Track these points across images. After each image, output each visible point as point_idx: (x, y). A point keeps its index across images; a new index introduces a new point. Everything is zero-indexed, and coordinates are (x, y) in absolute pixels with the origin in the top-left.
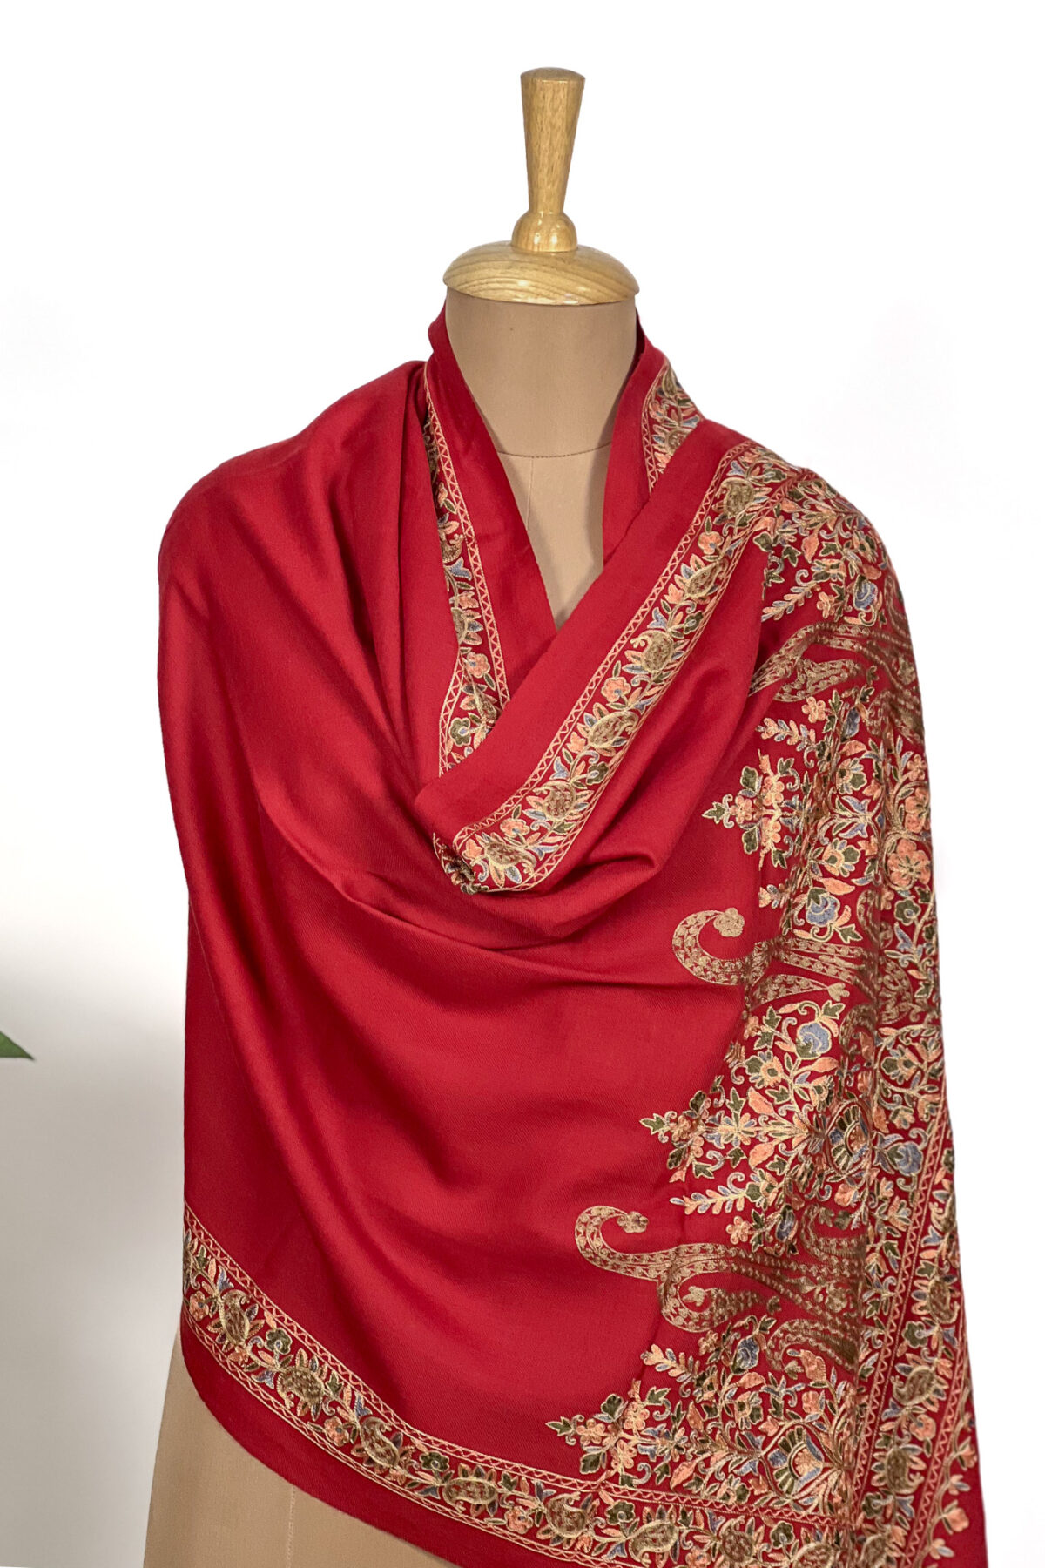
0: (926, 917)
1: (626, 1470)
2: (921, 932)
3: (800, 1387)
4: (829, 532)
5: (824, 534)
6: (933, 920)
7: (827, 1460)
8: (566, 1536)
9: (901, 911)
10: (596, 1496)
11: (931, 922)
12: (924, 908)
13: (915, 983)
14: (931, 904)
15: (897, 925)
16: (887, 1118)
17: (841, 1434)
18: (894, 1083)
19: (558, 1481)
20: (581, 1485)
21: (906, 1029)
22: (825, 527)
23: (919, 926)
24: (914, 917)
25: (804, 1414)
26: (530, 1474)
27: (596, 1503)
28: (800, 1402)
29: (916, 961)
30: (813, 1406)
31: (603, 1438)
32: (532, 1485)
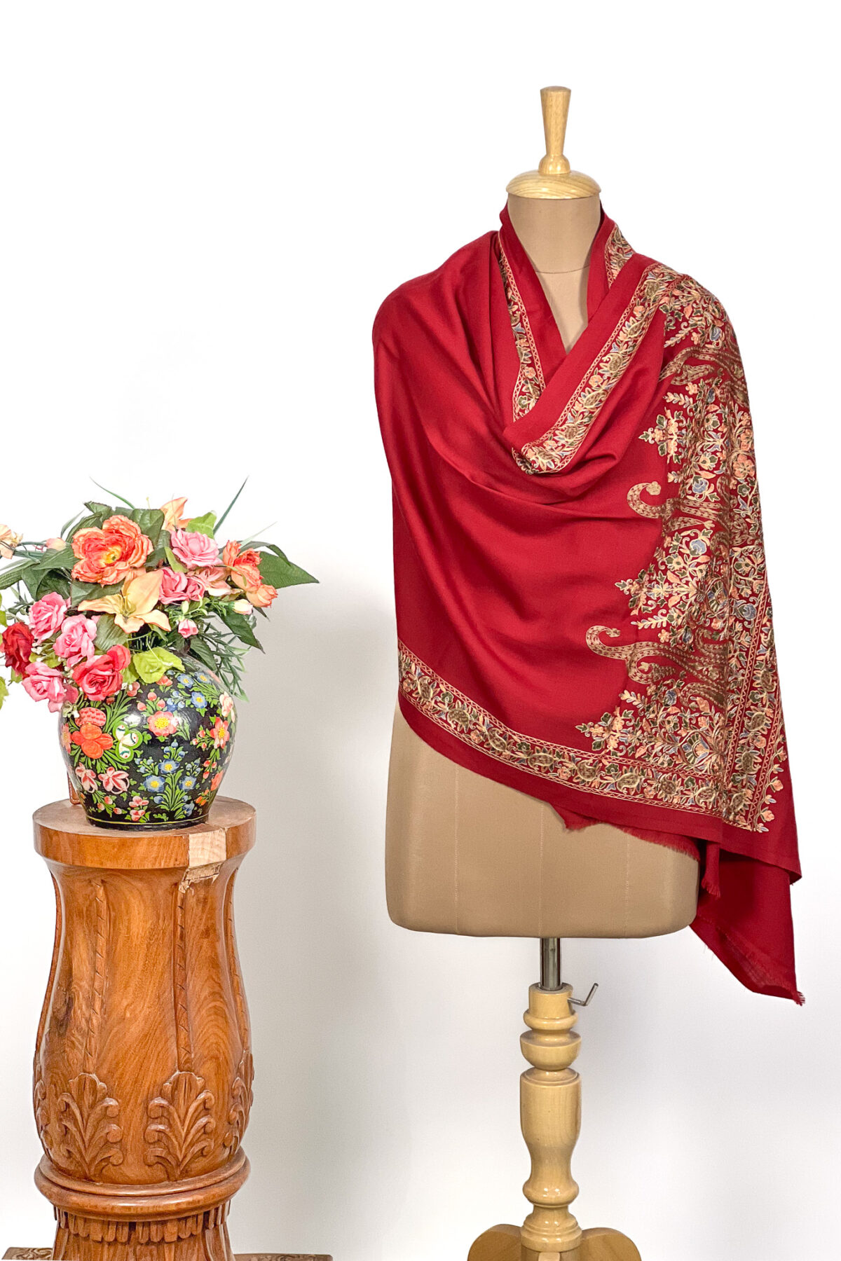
0: (753, 493)
1: (614, 749)
2: (751, 500)
3: (697, 714)
4: (697, 304)
5: (694, 305)
6: (757, 494)
7: (711, 749)
8: (587, 780)
9: (741, 490)
10: (600, 762)
11: (756, 495)
12: (752, 488)
13: (749, 525)
14: (755, 486)
15: (739, 496)
16: (738, 592)
17: (717, 738)
18: (741, 575)
19: (582, 754)
20: (593, 756)
21: (746, 548)
22: (695, 302)
23: (750, 497)
24: (748, 492)
25: (699, 728)
26: (569, 751)
27: (601, 765)
28: (697, 722)
29: (749, 514)
30: (704, 724)
31: (603, 733)
32: (570, 756)
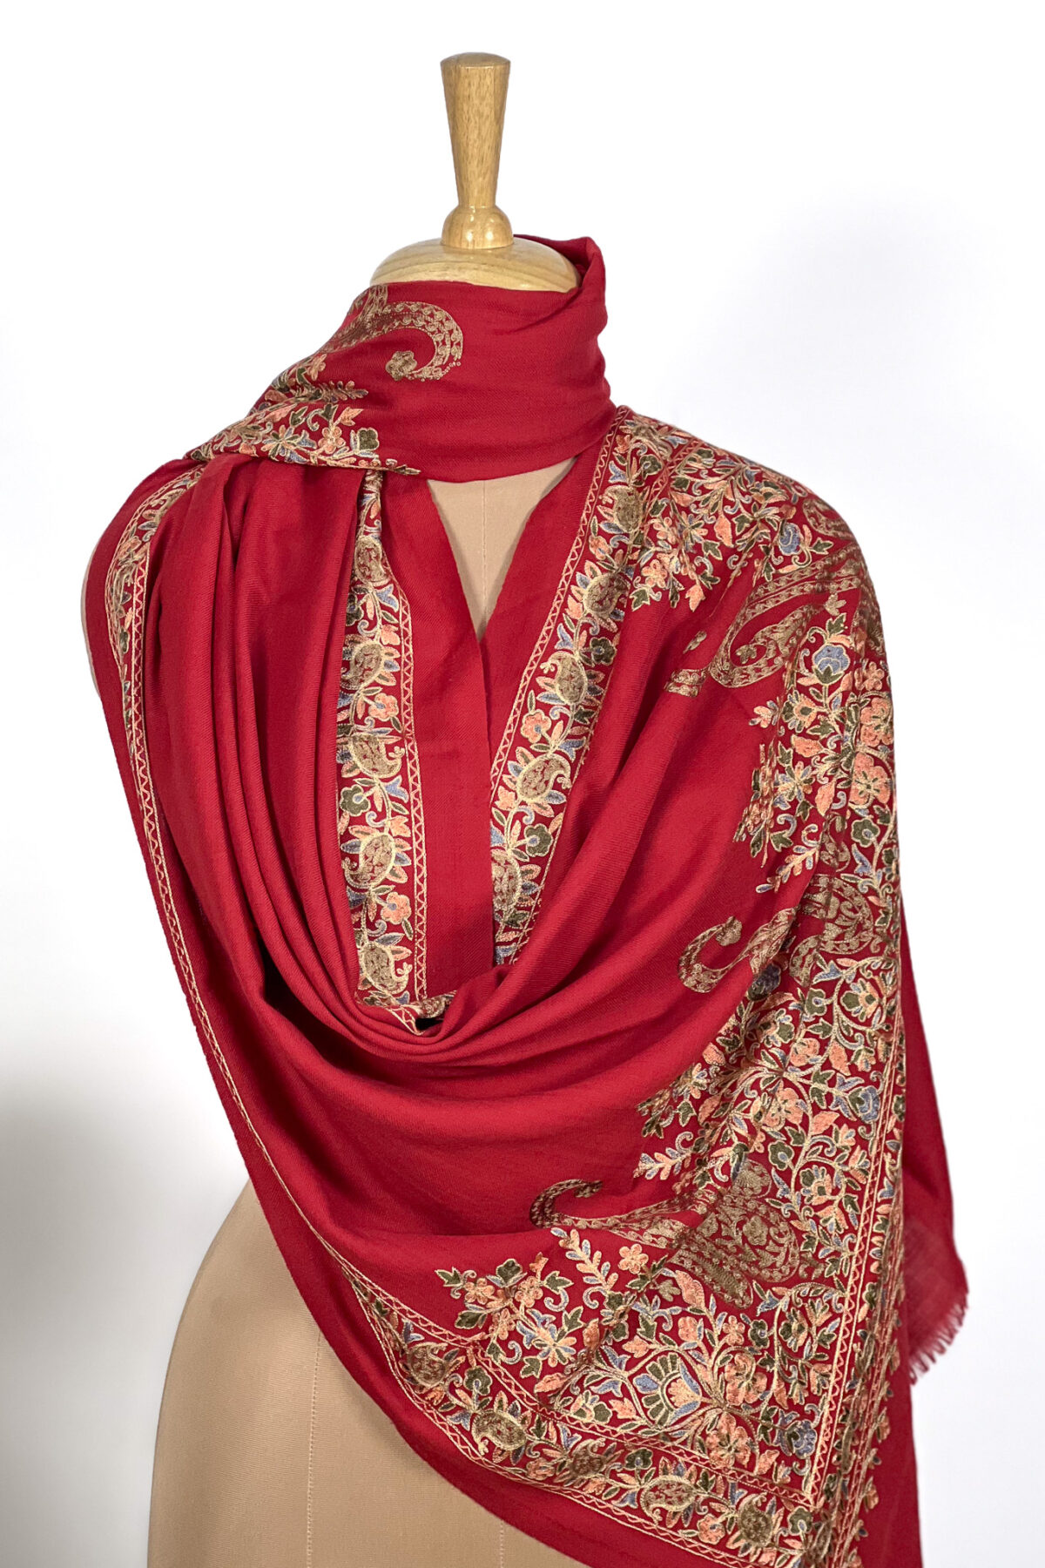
0: (885, 840)
1: (498, 1340)
2: (881, 855)
6: (893, 843)
7: (705, 1395)
9: (858, 834)
10: (463, 1352)
11: (891, 845)
12: (884, 829)
13: (875, 910)
14: (891, 826)
15: (854, 847)
16: (849, 1059)
17: (721, 1370)
18: (855, 1020)
19: (429, 1328)
20: (451, 1337)
21: (867, 961)
23: (878, 849)
24: (873, 839)
26: (403, 1311)
27: (462, 1359)
29: (876, 887)
30: (692, 1333)
31: (490, 1300)
32: (401, 1324)
